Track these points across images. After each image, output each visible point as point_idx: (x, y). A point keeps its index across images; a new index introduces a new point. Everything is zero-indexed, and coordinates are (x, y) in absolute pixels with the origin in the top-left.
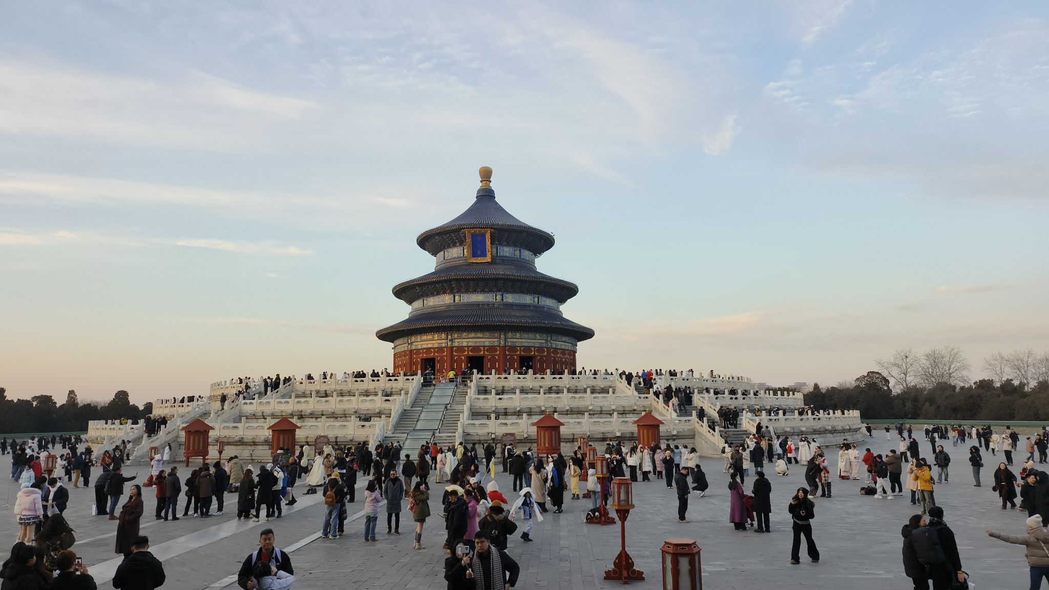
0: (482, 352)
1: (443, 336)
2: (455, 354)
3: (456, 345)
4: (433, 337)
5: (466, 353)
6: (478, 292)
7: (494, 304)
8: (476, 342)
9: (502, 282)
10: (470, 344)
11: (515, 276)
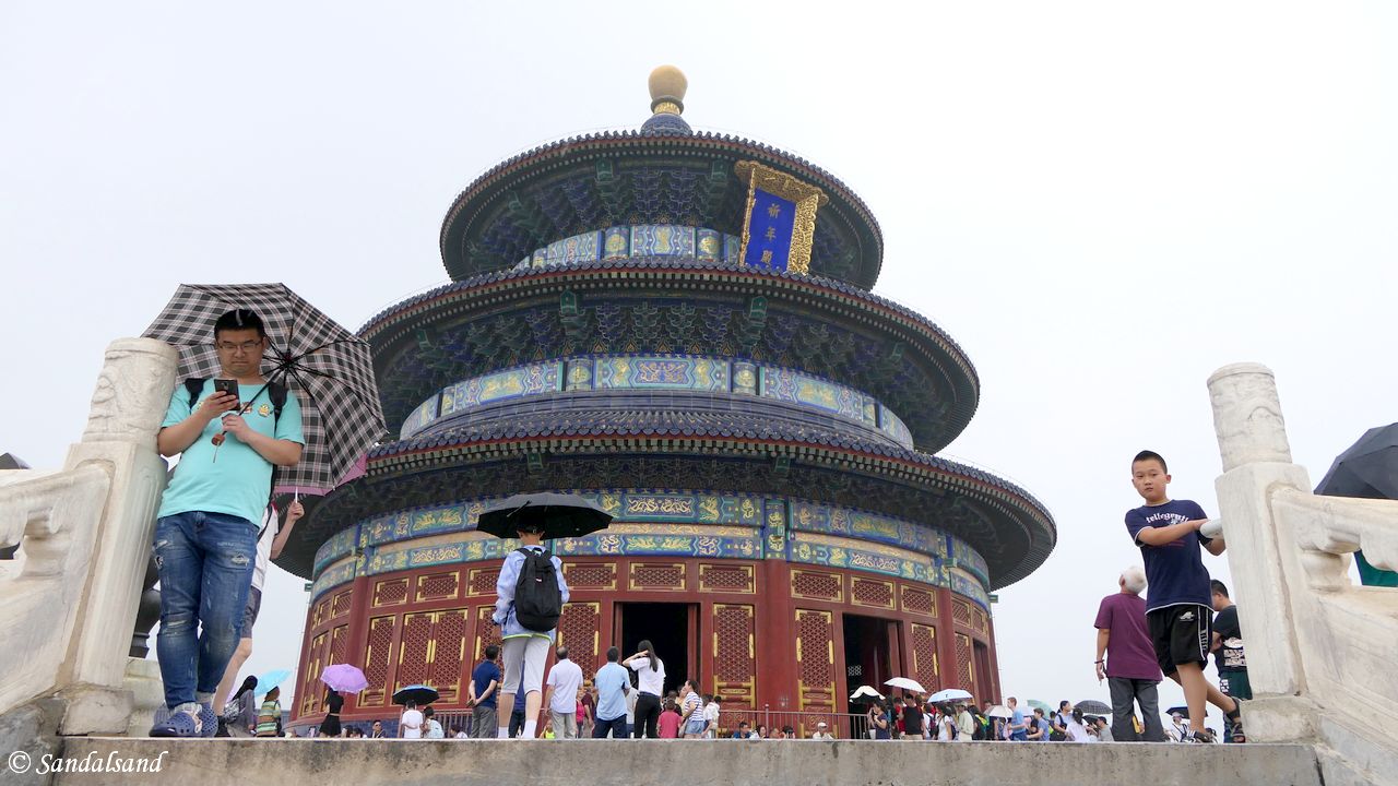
0: (892, 605)
1: (749, 509)
2: (794, 594)
3: (805, 557)
4: (696, 508)
5: (839, 598)
7: (864, 433)
8: (876, 557)
10: (858, 562)
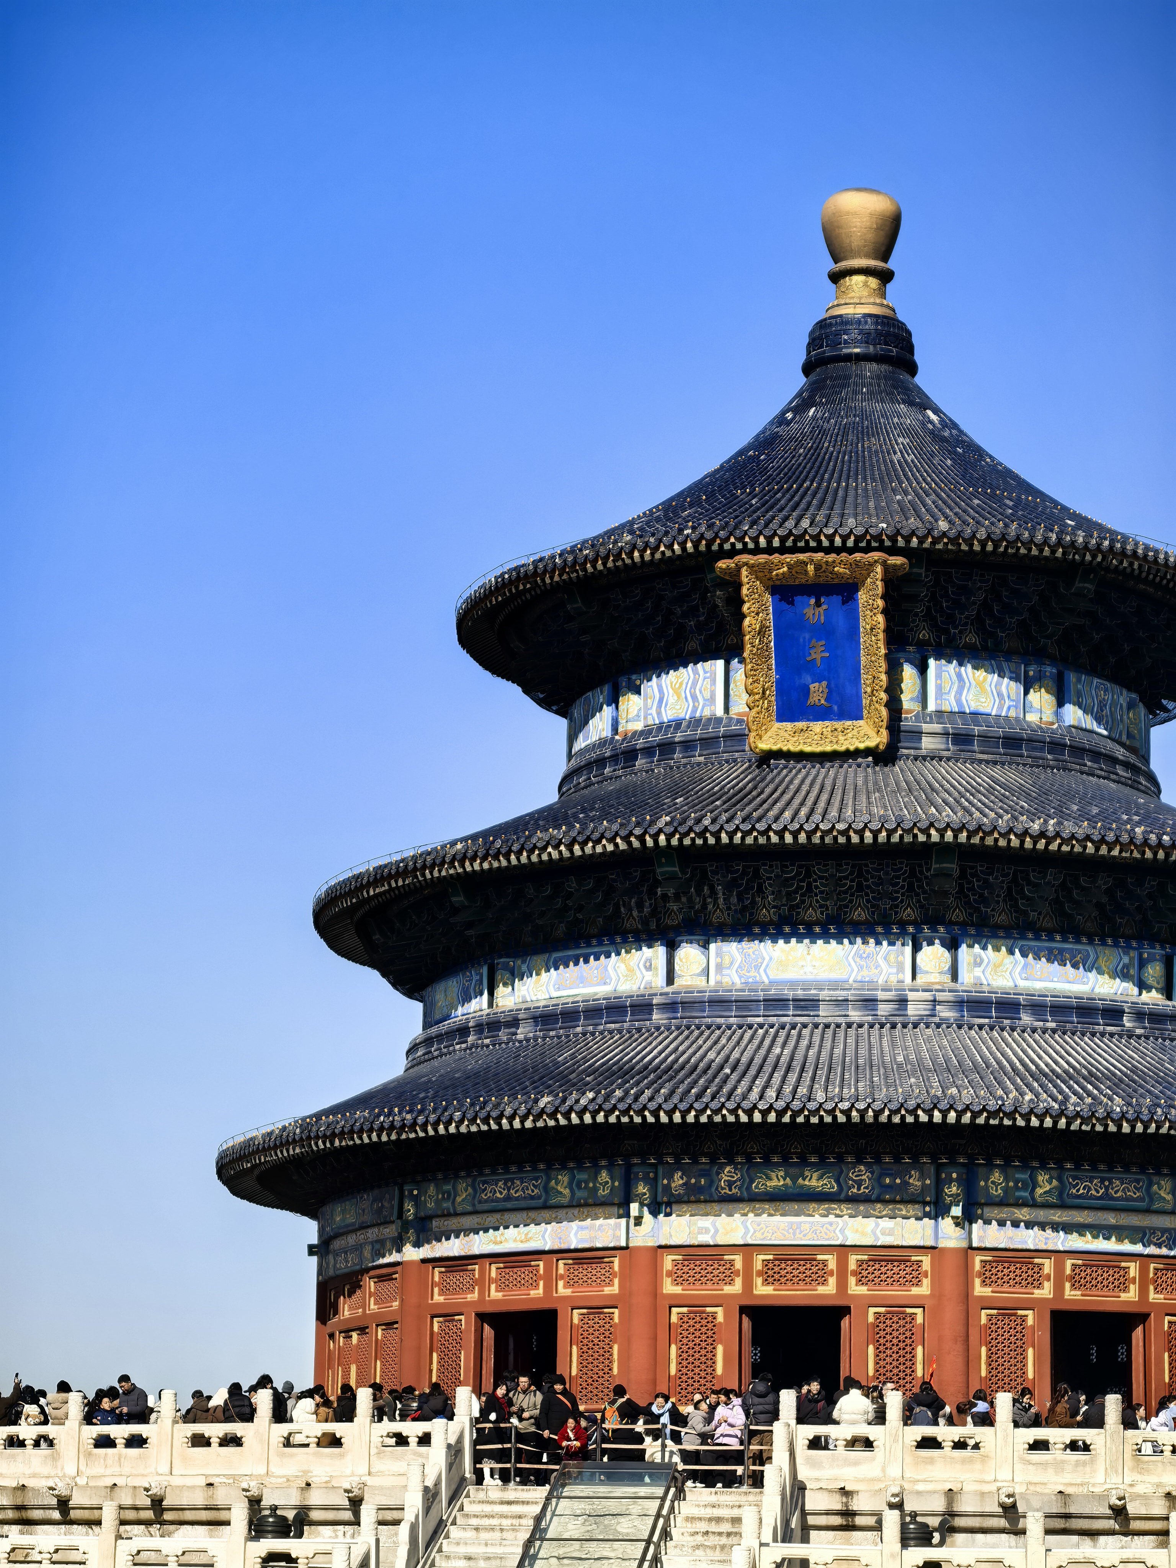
0: (832, 1286)
1: (605, 1181)
3: (680, 1239)
4: (546, 1189)
5: (738, 1287)
6: (809, 926)
7: (903, 1002)
9: (952, 867)
10: (764, 1237)
11: (1026, 832)
